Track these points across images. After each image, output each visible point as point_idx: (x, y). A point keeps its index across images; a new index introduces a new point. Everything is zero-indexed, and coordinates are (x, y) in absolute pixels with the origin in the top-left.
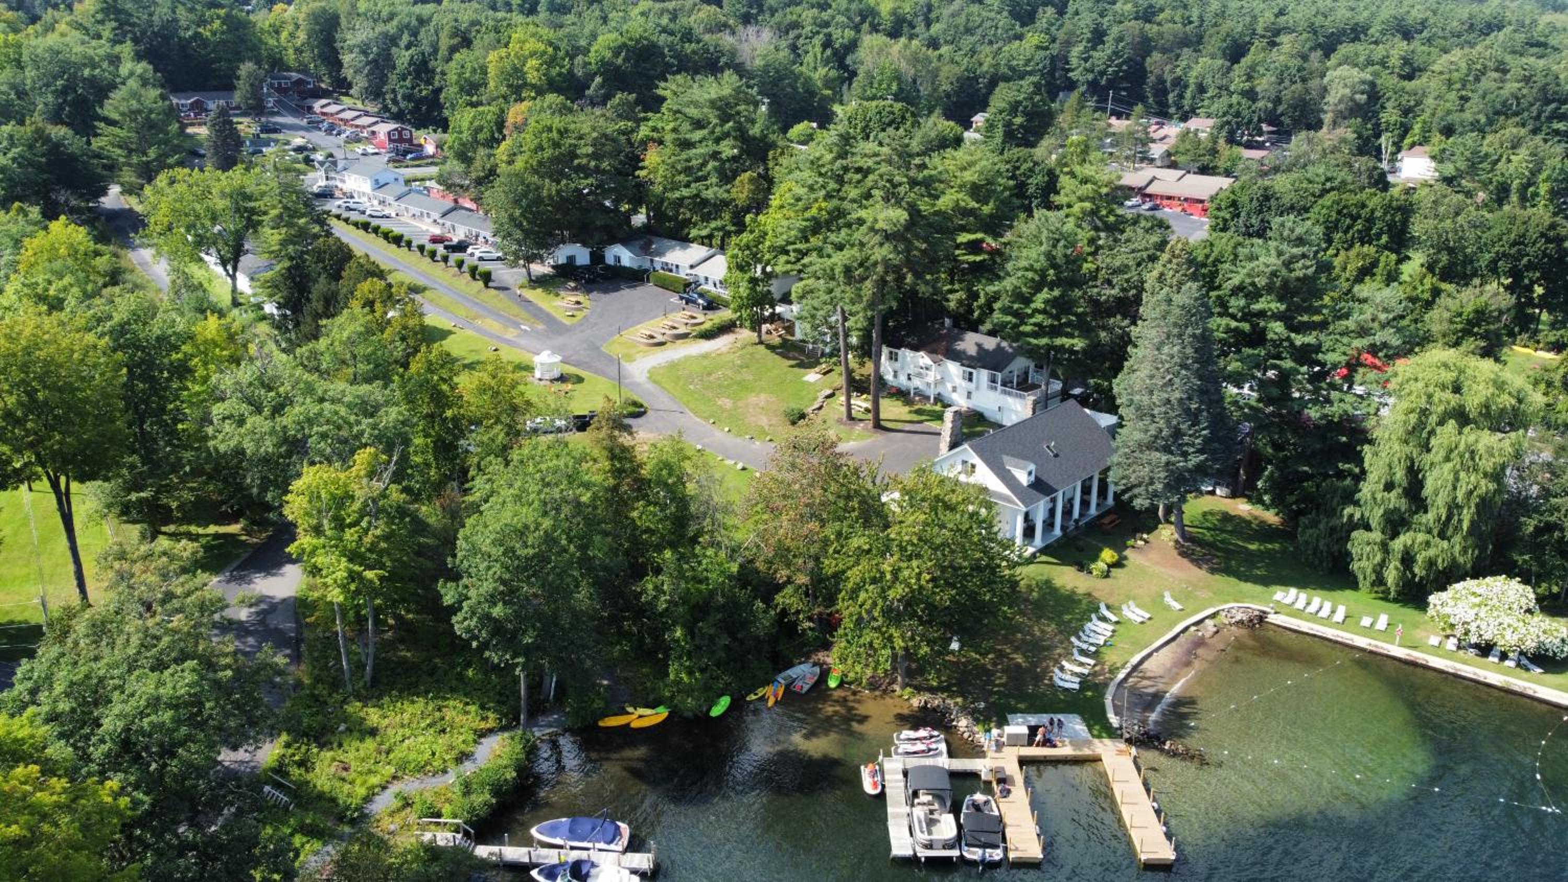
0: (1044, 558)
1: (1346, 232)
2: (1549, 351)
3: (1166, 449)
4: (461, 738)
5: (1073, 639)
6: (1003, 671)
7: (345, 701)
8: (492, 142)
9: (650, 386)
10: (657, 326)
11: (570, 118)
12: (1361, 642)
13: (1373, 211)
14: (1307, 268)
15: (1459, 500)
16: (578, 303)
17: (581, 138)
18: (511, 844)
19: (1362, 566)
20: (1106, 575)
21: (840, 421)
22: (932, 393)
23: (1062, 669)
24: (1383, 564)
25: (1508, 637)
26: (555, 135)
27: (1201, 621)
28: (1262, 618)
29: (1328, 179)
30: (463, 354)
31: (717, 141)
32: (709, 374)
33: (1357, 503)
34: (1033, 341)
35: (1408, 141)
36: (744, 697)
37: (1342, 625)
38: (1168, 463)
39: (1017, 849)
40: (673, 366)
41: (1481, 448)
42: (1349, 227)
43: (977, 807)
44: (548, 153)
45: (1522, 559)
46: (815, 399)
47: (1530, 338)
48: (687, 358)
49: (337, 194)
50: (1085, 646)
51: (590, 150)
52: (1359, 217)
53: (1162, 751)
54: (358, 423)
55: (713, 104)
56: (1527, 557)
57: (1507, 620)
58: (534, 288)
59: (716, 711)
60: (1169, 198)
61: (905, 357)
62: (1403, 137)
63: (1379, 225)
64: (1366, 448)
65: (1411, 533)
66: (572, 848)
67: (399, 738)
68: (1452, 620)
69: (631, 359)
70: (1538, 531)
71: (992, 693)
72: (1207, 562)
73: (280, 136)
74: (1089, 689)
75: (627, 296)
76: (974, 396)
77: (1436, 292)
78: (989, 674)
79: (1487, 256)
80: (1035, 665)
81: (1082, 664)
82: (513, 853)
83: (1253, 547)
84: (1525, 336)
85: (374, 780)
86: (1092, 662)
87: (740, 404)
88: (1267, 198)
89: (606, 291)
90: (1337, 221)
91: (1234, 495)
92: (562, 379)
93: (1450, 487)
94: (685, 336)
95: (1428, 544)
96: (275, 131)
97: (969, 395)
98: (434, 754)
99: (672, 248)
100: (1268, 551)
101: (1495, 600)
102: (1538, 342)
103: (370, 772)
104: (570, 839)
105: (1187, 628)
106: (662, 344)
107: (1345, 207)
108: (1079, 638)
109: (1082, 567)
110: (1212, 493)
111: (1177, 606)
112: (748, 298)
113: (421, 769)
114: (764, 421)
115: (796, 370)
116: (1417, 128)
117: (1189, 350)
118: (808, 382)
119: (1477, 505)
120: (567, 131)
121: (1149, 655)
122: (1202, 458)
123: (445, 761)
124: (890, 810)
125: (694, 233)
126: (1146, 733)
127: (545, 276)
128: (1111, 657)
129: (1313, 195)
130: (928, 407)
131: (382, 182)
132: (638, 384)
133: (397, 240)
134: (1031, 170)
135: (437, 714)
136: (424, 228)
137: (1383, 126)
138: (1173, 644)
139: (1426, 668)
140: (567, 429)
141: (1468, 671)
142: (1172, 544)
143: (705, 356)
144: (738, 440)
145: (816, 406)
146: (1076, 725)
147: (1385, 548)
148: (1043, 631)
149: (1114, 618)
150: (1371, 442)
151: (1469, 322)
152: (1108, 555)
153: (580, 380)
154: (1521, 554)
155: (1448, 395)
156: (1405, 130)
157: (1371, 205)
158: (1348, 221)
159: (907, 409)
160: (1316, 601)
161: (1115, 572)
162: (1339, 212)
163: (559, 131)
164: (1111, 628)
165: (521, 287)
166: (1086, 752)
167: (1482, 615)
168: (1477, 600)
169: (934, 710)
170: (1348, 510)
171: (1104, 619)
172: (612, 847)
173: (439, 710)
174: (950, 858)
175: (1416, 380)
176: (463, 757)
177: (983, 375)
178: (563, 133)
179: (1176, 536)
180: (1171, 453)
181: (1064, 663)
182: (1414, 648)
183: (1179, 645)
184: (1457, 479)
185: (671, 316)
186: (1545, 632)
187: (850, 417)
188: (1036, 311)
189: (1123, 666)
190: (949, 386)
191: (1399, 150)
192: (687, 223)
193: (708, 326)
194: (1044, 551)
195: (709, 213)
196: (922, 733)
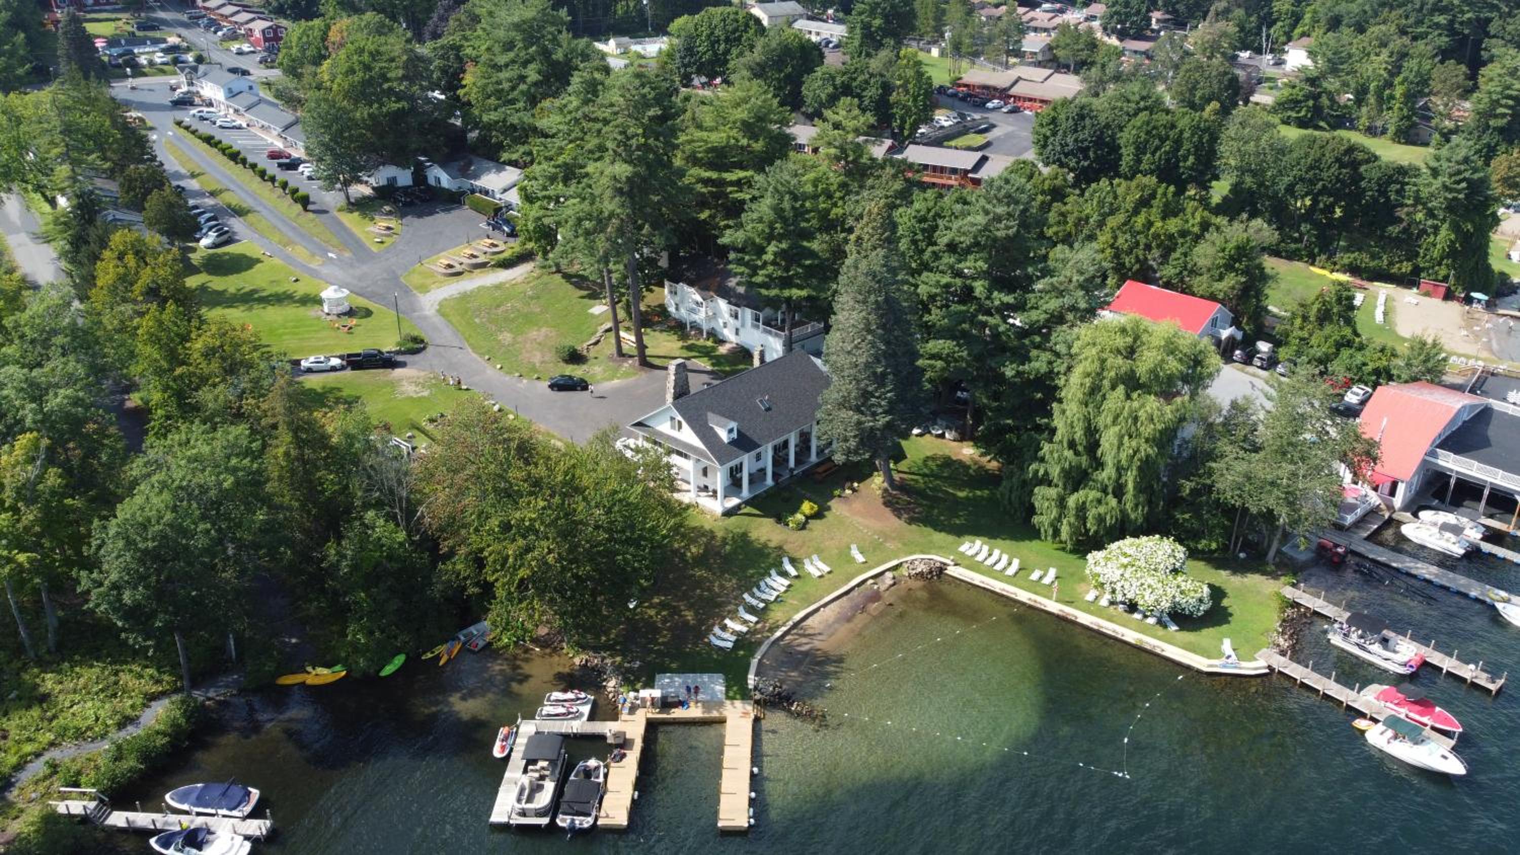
0: (748, 510)
1: (1153, 154)
2: (1345, 272)
3: (858, 410)
4: (130, 702)
5: (746, 596)
6: (669, 629)
7: (24, 668)
8: (318, 60)
9: (438, 320)
10: (460, 255)
11: (383, 39)
12: (1023, 596)
13: (1181, 132)
14: (1008, 228)
15: (1124, 462)
16: (389, 228)
17: (392, 60)
18: (143, 811)
19: (1042, 520)
20: (803, 527)
21: (611, 358)
22: (705, 327)
23: (724, 628)
24: (1059, 519)
25: (1146, 598)
26: (366, 57)
27: (882, 573)
28: (941, 570)
29: (1143, 98)
30: (264, 285)
31: (525, 64)
32: (498, 306)
33: (1042, 460)
34: (764, 292)
35: (1298, 30)
36: (420, 655)
37: (1011, 580)
38: (859, 423)
39: (607, 816)
40: (465, 297)
41: (1142, 414)
42: (1158, 148)
43: (588, 773)
44: (359, 76)
45: (1183, 516)
46: (595, 332)
47: (1329, 259)
48: (480, 289)
49: (197, 100)
50: (754, 602)
51: (400, 72)
52: (1167, 138)
53: (789, 711)
54: (23, 407)
55: (517, 27)
56: (1187, 516)
57: (1150, 580)
58: (351, 212)
59: (388, 670)
60: (1030, 100)
61: (683, 290)
62: (1294, 26)
63: (1186, 146)
64: (1054, 405)
65: (1087, 490)
66: (198, 814)
67: (67, 704)
68: (1101, 580)
69: (425, 289)
70: (1195, 492)
71: (651, 651)
72: (907, 510)
73: (157, 34)
74: (742, 648)
75: (442, 220)
76: (741, 332)
77: (1205, 226)
78: (655, 630)
79: (1286, 180)
80: (701, 622)
81: (745, 622)
82: (142, 819)
83: (961, 494)
84: (1323, 257)
85: (28, 748)
86: (754, 619)
87: (519, 339)
88: (1082, 117)
89: (420, 216)
90: (1147, 141)
91: (962, 438)
92: (351, 313)
93: (1115, 450)
94: (483, 265)
95: (1099, 501)
96: (153, 28)
97: (737, 332)
98: (97, 719)
99: (488, 170)
100: (975, 498)
101: (1143, 561)
102: (1335, 264)
103: (29, 740)
104: (196, 805)
105: (864, 582)
106: (459, 274)
107: (1154, 128)
108: (753, 595)
109: (780, 519)
110: (942, 436)
111: (860, 558)
112: (534, 231)
113: (80, 734)
114: (537, 358)
115: (586, 301)
116: (1307, 17)
117: (872, 317)
118: (592, 315)
119: (1140, 469)
120: (378, 53)
121: (817, 610)
122: (888, 418)
123: (107, 726)
124: (507, 775)
125: (505, 156)
126: (779, 694)
127: (365, 198)
128: (777, 614)
129: (1128, 115)
130: (701, 342)
131: (235, 91)
132: (425, 318)
133: (235, 157)
134: (867, 82)
135: (113, 678)
136: (270, 140)
137: (1275, 15)
138: (845, 598)
139: (1074, 623)
140: (343, 368)
141: (1109, 627)
142: (879, 492)
143: (498, 287)
144: (507, 378)
145: (593, 341)
146: (717, 686)
147: (1061, 502)
148: (722, 586)
149: (793, 572)
150: (1060, 401)
151: (1231, 257)
152: (807, 507)
153: (368, 313)
154: (1183, 513)
155: (1120, 360)
156: (1297, 18)
157: (1180, 125)
158: (1157, 142)
159: (680, 344)
160: (997, 553)
161: (813, 523)
162: (1148, 133)
163: (371, 53)
164: (786, 582)
165: (340, 210)
166: (715, 714)
167: (1127, 575)
168: (1125, 561)
169: (593, 669)
170: (1034, 466)
171: (784, 574)
172: (235, 813)
173: (116, 674)
174: (540, 826)
175: (1094, 344)
176: (126, 721)
177: (748, 313)
178: (375, 55)
179: (886, 485)
180: (862, 413)
181: (727, 622)
182: (1069, 603)
183: (851, 599)
184: (1121, 444)
185: (474, 244)
186: (1182, 592)
187: (621, 353)
188: (765, 264)
189: (784, 624)
190: (721, 321)
191: (1289, 39)
192: (500, 147)
193: (506, 255)
194: (747, 503)
195: (520, 137)
196: (570, 695)
